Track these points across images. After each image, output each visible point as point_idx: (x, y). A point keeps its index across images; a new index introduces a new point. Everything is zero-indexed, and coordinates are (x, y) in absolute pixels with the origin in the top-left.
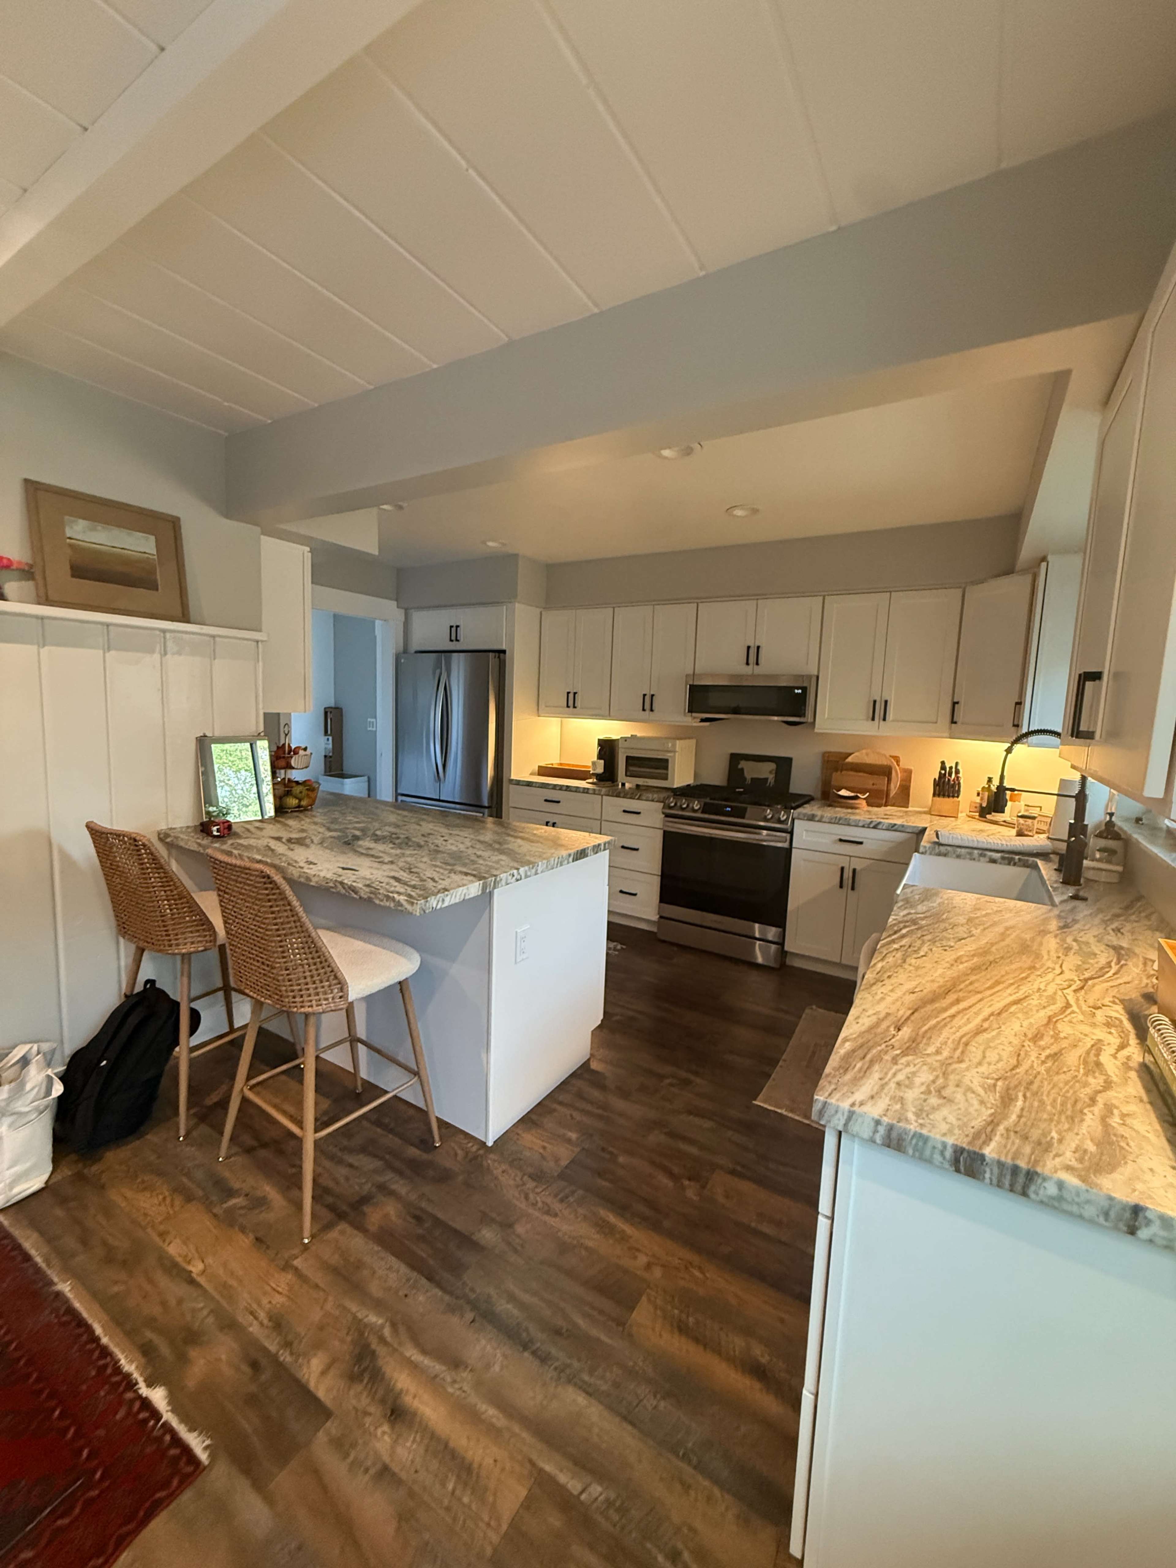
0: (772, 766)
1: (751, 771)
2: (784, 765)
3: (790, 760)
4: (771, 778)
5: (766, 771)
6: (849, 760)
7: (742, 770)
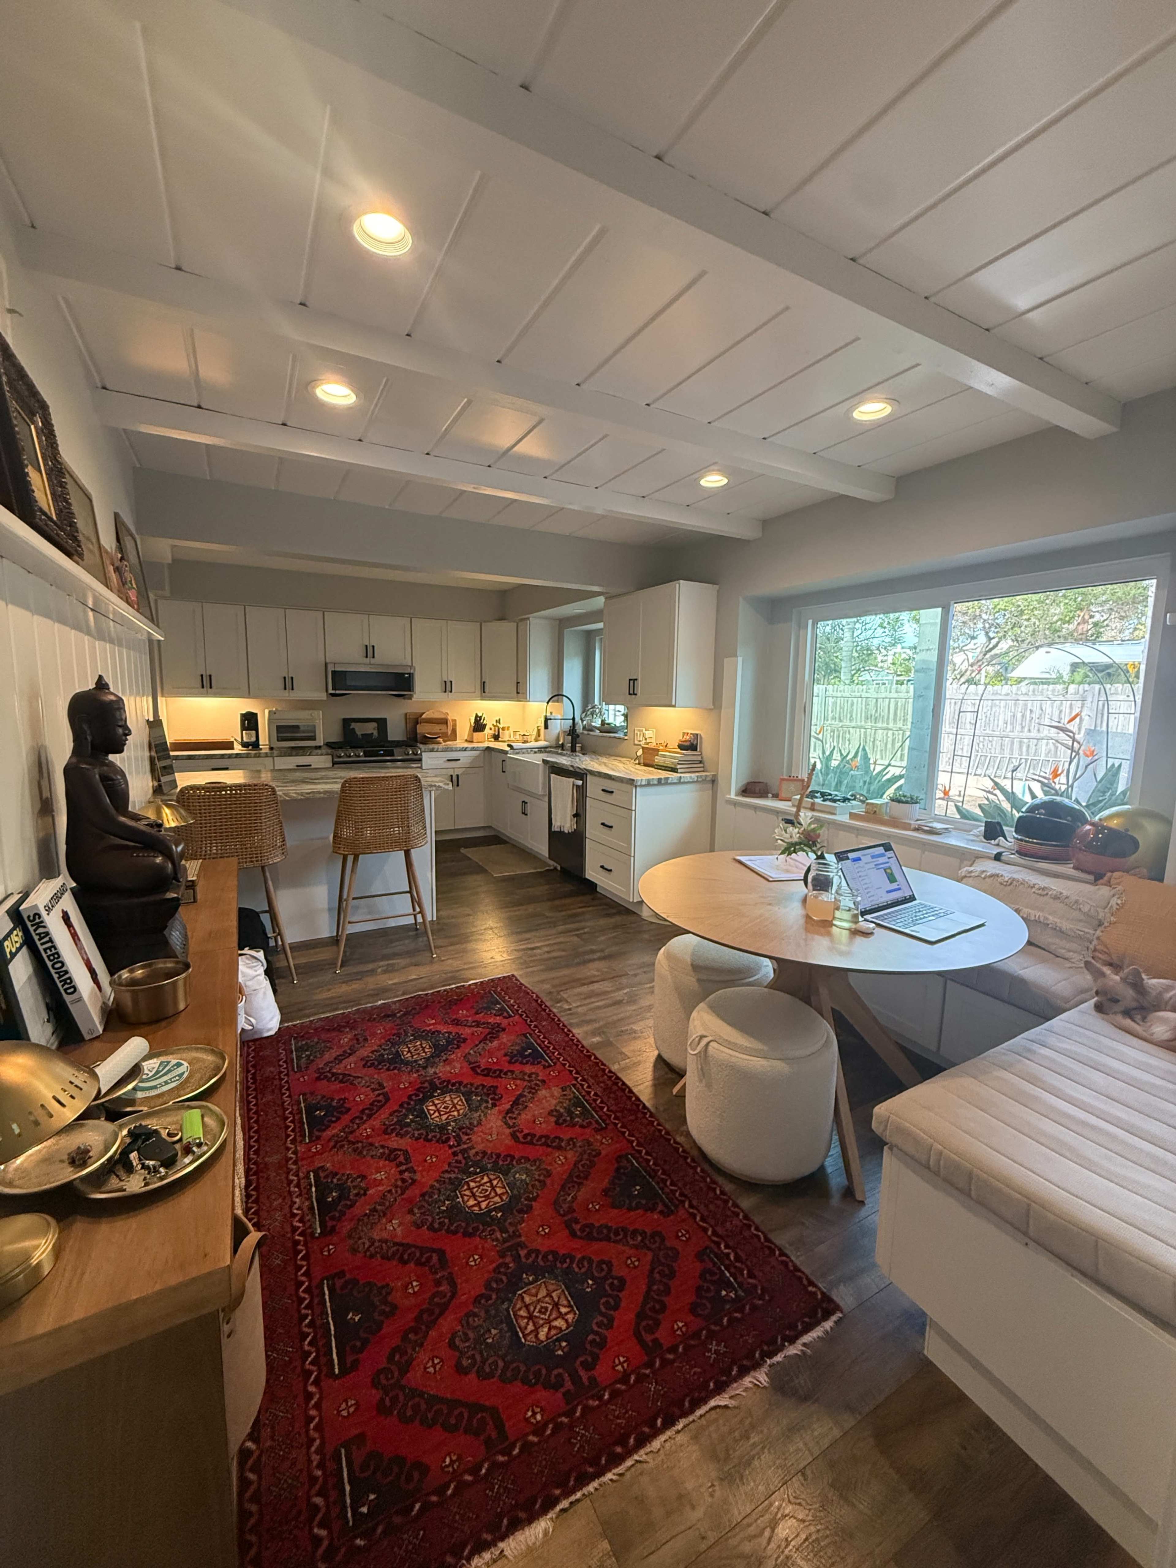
0: (375, 725)
1: (360, 729)
2: (382, 723)
3: (385, 719)
4: (375, 733)
5: (371, 729)
6: (424, 716)
7: (353, 729)
